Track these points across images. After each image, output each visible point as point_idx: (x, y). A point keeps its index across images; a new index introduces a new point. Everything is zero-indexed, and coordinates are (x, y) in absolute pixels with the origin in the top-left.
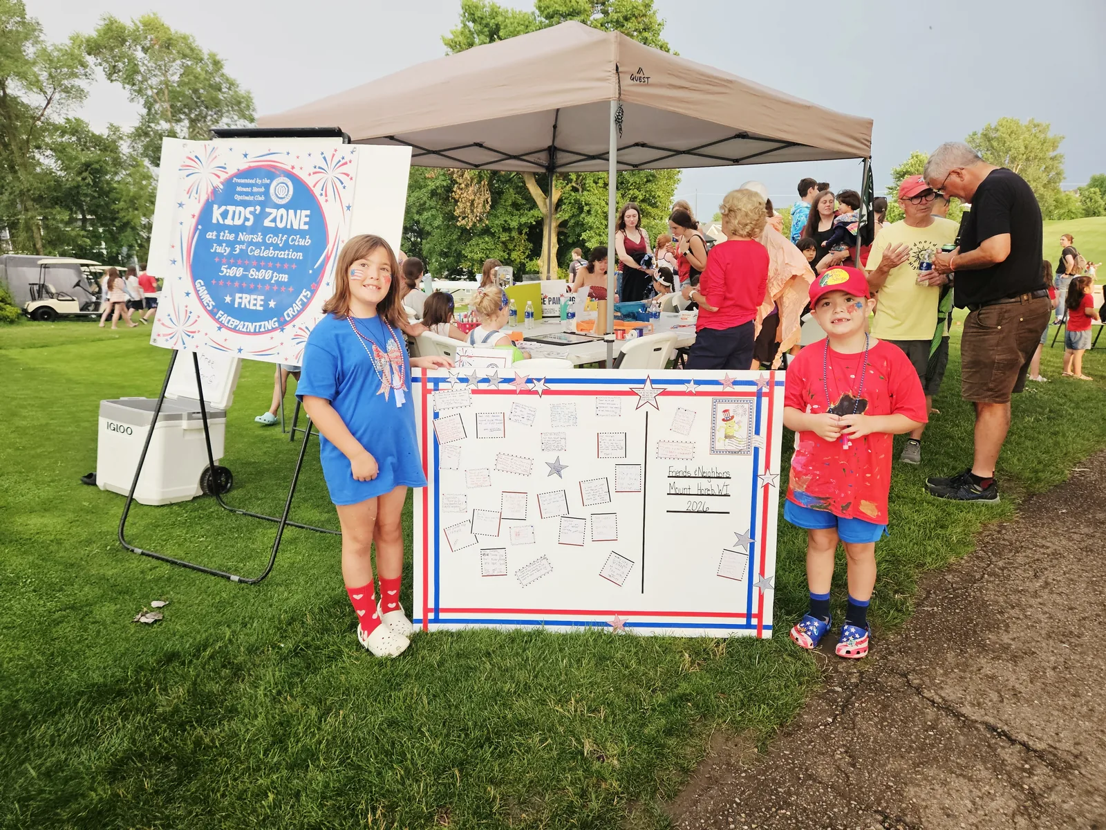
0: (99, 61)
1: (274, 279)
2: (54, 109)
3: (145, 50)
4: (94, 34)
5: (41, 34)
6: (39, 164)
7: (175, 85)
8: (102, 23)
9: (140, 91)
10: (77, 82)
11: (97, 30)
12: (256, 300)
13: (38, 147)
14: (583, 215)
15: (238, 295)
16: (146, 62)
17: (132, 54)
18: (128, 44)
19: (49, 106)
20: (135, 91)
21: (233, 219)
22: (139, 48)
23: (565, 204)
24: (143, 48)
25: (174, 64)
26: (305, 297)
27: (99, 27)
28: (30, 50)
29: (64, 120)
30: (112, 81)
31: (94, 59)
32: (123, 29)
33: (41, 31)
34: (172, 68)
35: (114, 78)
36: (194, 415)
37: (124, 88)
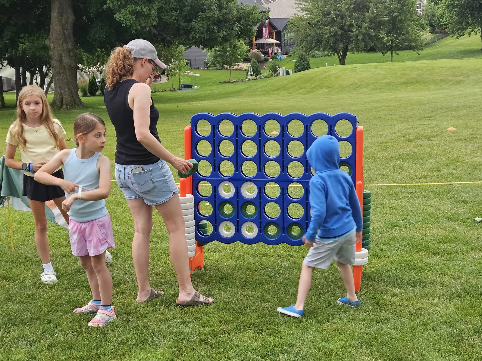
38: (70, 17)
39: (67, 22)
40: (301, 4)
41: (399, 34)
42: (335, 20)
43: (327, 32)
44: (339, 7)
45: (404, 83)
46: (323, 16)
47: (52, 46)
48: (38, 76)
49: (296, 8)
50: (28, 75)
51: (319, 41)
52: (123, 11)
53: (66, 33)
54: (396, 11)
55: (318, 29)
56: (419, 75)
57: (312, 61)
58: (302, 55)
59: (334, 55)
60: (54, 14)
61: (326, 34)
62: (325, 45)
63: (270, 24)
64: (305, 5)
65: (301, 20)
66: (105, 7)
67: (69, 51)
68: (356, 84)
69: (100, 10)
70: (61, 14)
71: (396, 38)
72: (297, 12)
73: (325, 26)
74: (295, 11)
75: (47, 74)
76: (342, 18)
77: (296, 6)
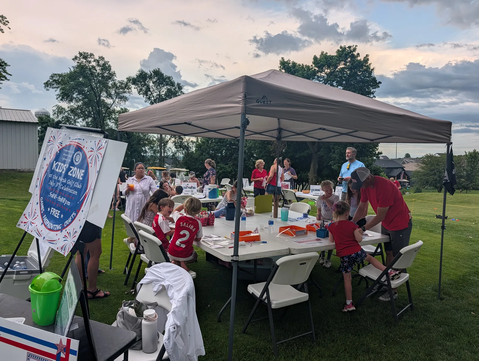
0: (136, 87)
1: (65, 203)
2: (115, 105)
3: (153, 83)
4: (135, 77)
5: (115, 77)
6: (108, 125)
7: (163, 96)
8: (139, 73)
9: (149, 98)
10: (125, 95)
11: (137, 76)
12: (57, 212)
13: (110, 119)
14: (331, 154)
15: (52, 208)
16: (153, 87)
17: (149, 84)
18: (147, 80)
19: (114, 104)
20: (148, 98)
21: (59, 169)
22: (151, 82)
23: (322, 148)
24: (153, 82)
25: (163, 88)
26: (73, 215)
27: (138, 74)
28: (110, 83)
29: (120, 109)
30: (140, 94)
31: (134, 86)
32: (146, 74)
33: (115, 76)
34: (162, 89)
35: (140, 93)
36: (20, 272)
37: (144, 97)
38: (317, 167)
39: (316, 168)
40: (419, 165)
41: (472, 182)
42: (436, 173)
43: (431, 178)
44: (438, 168)
45: (460, 202)
46: (430, 171)
47: (310, 175)
48: (301, 186)
49: (417, 167)
50: (298, 186)
51: (427, 182)
52: (335, 166)
53: (315, 171)
54: (469, 171)
55: (427, 177)
56: (469, 200)
57: (423, 190)
58: (418, 188)
59: (436, 189)
60: (312, 166)
61: (431, 179)
62: (430, 184)
63: (405, 173)
64: (421, 166)
65: (419, 172)
66: (329, 164)
67: (315, 177)
68: (436, 200)
69: (327, 165)
70: (314, 166)
71: (469, 184)
72: (417, 169)
73: (431, 175)
74: (416, 168)
75: (305, 185)
76: (440, 173)
77: (417, 166)
